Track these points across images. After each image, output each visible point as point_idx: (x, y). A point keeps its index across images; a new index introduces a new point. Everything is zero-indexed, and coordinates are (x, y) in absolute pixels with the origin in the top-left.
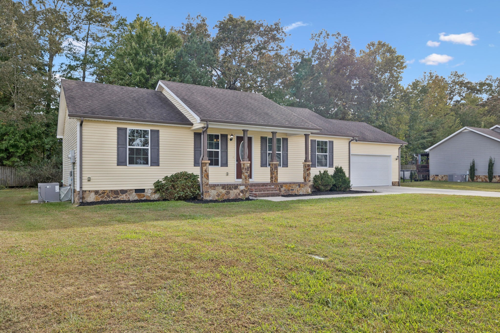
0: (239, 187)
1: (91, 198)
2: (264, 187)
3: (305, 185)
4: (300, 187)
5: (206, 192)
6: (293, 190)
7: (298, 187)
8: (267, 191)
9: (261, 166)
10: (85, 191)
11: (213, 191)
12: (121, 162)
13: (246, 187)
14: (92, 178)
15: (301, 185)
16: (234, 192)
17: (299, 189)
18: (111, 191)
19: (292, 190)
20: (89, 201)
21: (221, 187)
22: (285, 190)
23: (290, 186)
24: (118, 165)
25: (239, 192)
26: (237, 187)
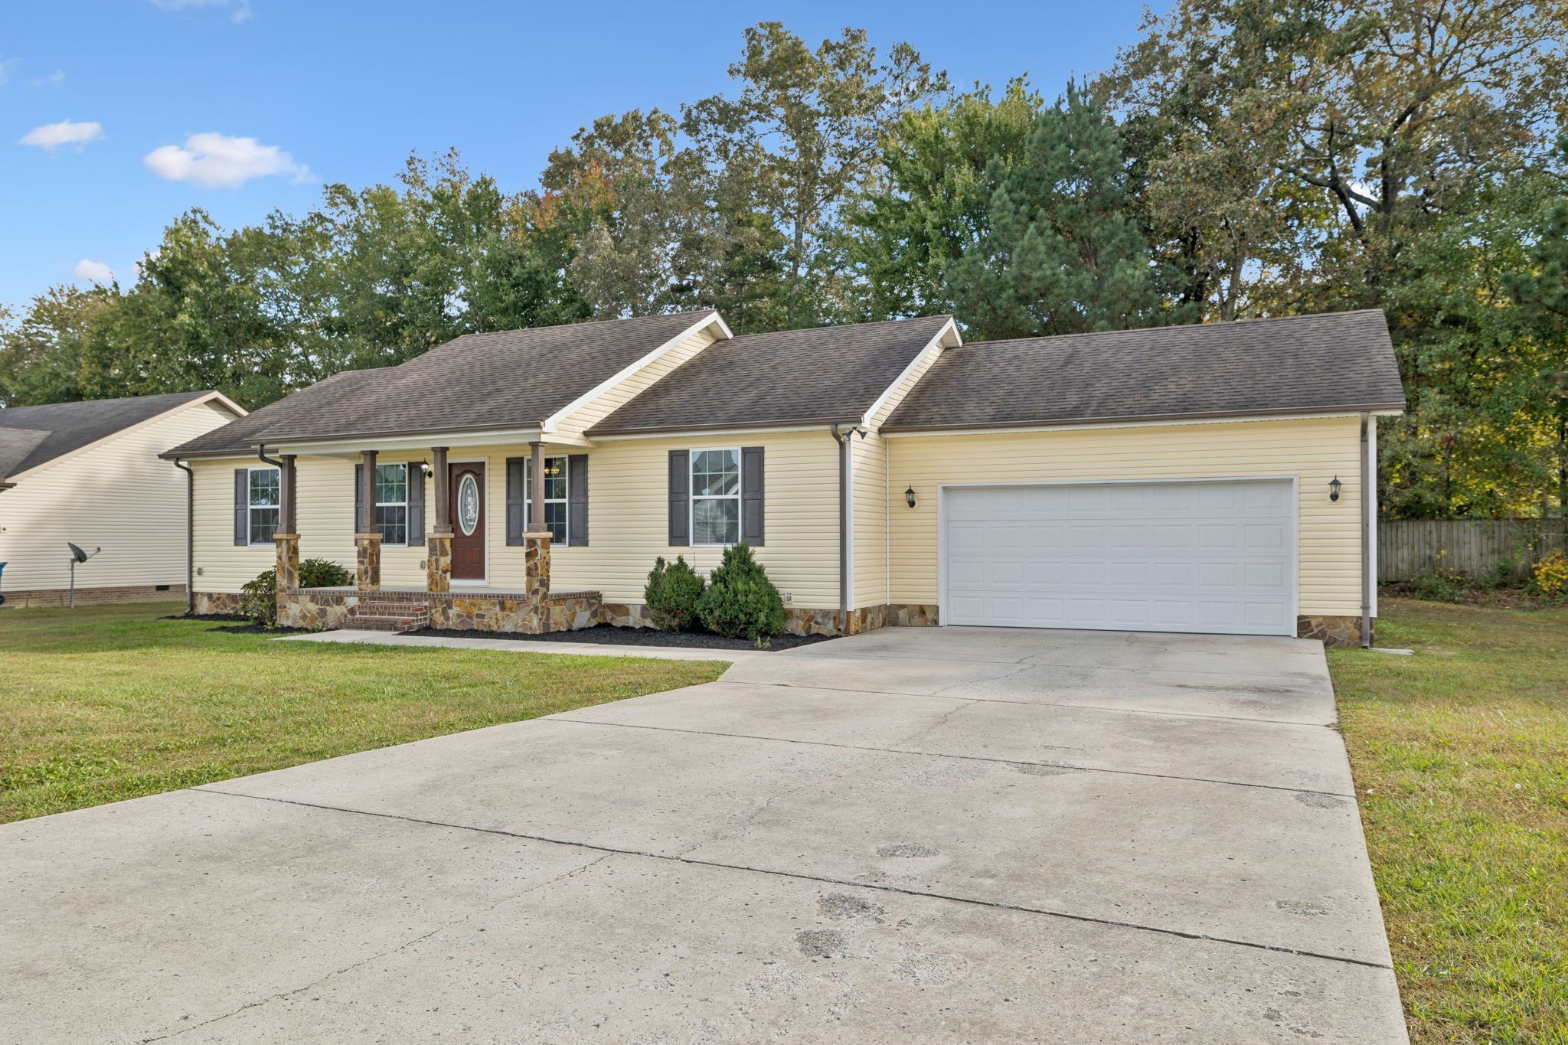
0: (346, 599)
1: (204, 607)
2: (404, 604)
3: (519, 604)
4: (503, 608)
5: (281, 607)
6: (482, 616)
7: (498, 608)
8: (389, 614)
9: (508, 544)
10: (197, 593)
11: (293, 605)
12: (239, 540)
13: (360, 599)
14: (205, 569)
15: (508, 604)
16: (336, 613)
17: (500, 614)
18: (229, 595)
19: (478, 616)
20: (201, 613)
21: (308, 598)
22: (459, 616)
23: (475, 606)
24: (236, 544)
25: (346, 611)
26: (342, 599)
